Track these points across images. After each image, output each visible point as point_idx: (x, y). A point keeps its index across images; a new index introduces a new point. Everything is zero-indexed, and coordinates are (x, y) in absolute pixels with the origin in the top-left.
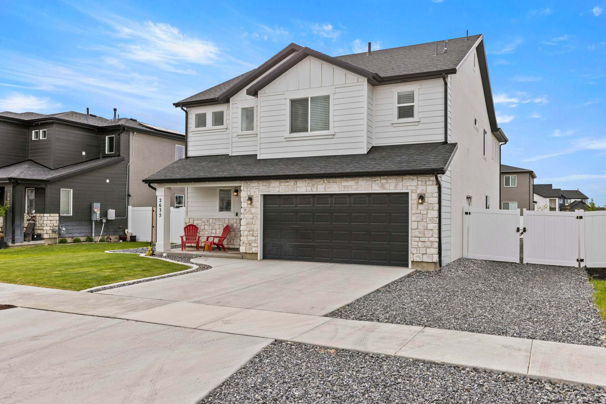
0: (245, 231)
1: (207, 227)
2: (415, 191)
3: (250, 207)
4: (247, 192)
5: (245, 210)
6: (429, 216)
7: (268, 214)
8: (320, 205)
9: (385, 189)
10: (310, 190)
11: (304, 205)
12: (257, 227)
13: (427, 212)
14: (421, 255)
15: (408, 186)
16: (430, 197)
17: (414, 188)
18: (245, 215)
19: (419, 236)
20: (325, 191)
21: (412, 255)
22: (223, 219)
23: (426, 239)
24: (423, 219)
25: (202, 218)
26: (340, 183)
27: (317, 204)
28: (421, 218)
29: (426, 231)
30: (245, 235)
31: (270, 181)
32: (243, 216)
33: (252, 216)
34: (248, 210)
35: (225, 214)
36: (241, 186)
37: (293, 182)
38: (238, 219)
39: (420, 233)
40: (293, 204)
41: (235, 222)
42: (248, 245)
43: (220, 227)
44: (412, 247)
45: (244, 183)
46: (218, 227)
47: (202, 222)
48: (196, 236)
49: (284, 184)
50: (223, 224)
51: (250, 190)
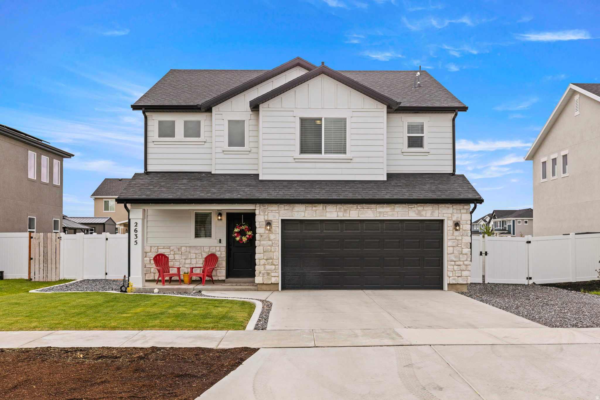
1: (177, 257)
2: (451, 219)
3: (268, 232)
4: (264, 217)
5: (261, 236)
6: (464, 241)
7: (287, 240)
9: (421, 216)
10: (342, 216)
11: (331, 231)
12: (278, 255)
13: (462, 238)
14: (457, 277)
15: (444, 213)
16: (465, 224)
17: (450, 215)
18: (262, 242)
19: (455, 260)
20: (358, 217)
21: (448, 278)
22: (201, 246)
23: (461, 263)
24: (458, 244)
25: (170, 246)
26: (375, 209)
27: (345, 230)
28: (457, 244)
29: (461, 255)
30: (261, 264)
31: (293, 205)
32: (259, 243)
33: (270, 242)
34: (265, 236)
35: (203, 241)
36: (255, 209)
37: (322, 207)
38: (223, 246)
39: (455, 257)
40: (318, 230)
41: (219, 250)
42: (266, 275)
43: (197, 256)
44: (448, 271)
45: (260, 206)
46: (193, 256)
47: (171, 251)
48: (168, 267)
49: (311, 209)
50: (201, 253)
51: (268, 214)
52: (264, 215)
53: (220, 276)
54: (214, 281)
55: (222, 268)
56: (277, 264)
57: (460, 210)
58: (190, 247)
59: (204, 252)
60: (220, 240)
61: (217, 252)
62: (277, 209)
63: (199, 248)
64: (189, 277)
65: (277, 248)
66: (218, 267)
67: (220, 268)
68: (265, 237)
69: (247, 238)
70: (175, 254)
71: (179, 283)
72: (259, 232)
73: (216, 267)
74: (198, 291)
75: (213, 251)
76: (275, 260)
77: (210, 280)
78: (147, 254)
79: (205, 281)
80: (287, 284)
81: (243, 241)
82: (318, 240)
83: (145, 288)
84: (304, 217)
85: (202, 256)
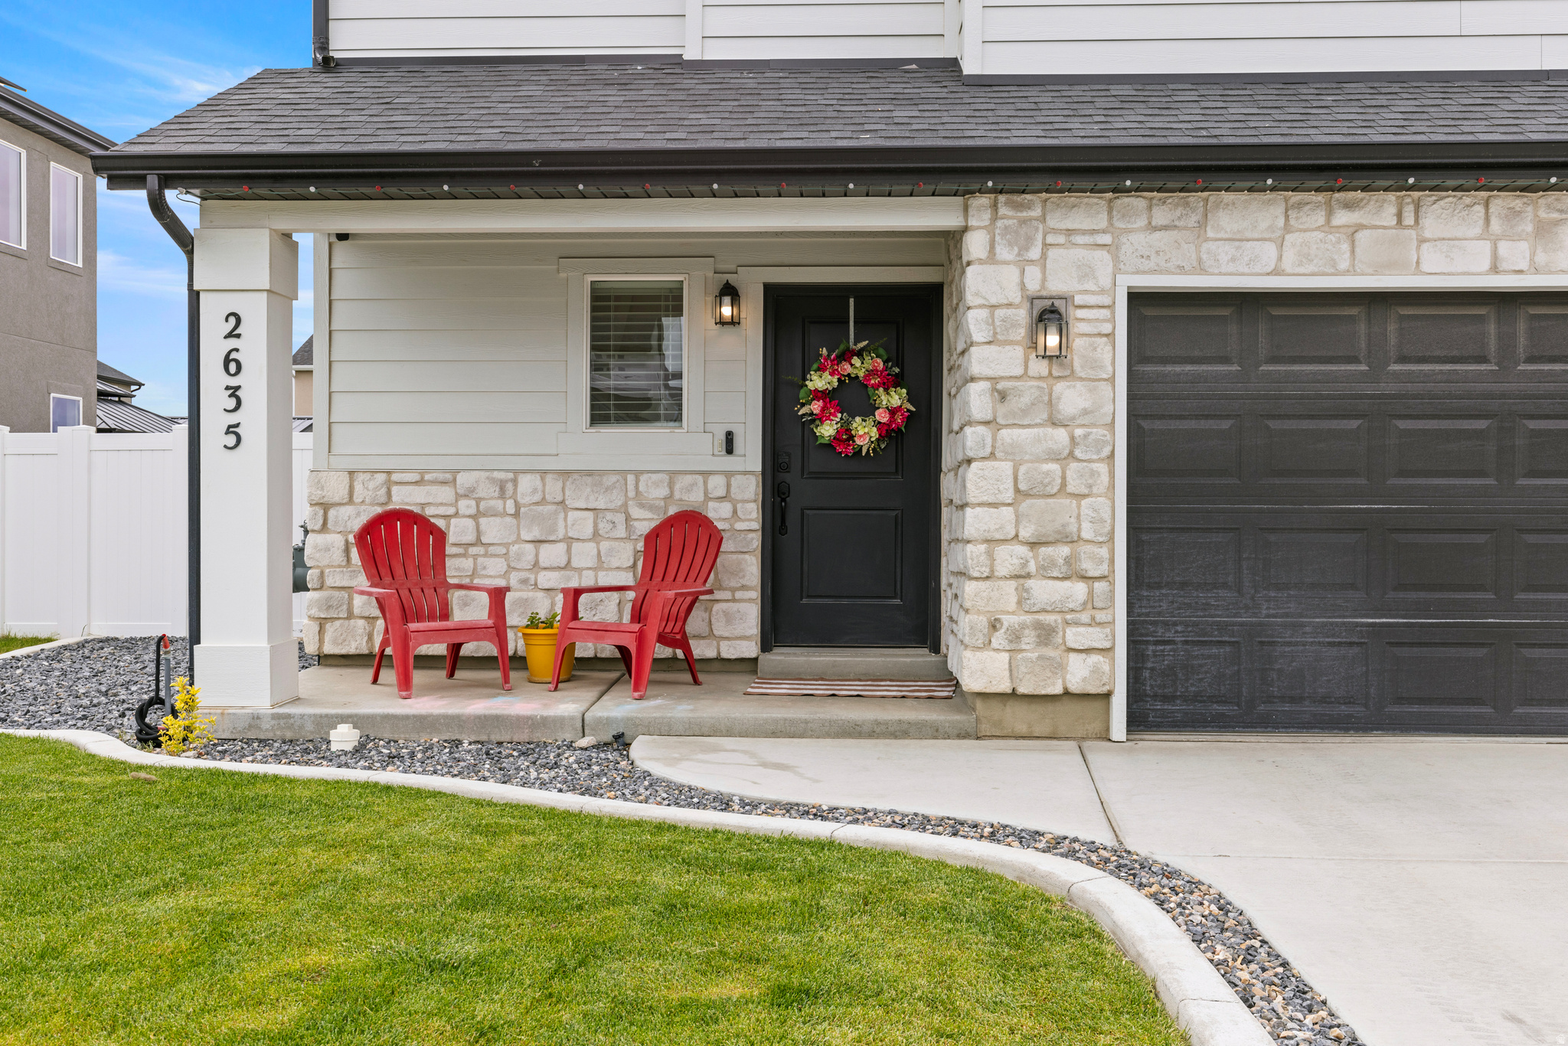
0: (1005, 541)
1: (494, 530)
3: (1045, 372)
5: (1003, 396)
7: (1167, 425)
8: (1565, 367)
11: (1438, 367)
12: (1106, 515)
18: (1004, 432)
22: (624, 472)
25: (455, 472)
27: (1531, 360)
30: (1002, 570)
31: (1206, 200)
32: (989, 441)
33: (1061, 435)
34: (1024, 395)
36: (965, 229)
37: (1393, 210)
38: (745, 473)
40: (1354, 360)
41: (721, 492)
42: (1029, 638)
43: (601, 525)
45: (995, 206)
46: (584, 525)
47: (458, 497)
48: (442, 586)
49: (1321, 221)
50: (624, 509)
51: (1044, 255)
52: (1022, 264)
53: (727, 638)
54: (697, 666)
55: (739, 595)
56: (1104, 569)
58: (565, 474)
59: (642, 506)
60: (729, 438)
61: (711, 504)
62: (1103, 224)
63: (613, 478)
64: (558, 645)
65: (1102, 468)
66: (721, 588)
67: (727, 595)
68: (1026, 400)
69: (879, 425)
70: (484, 515)
71: (497, 675)
72: (990, 373)
73: (708, 586)
74: (608, 737)
75: (691, 497)
76: (1089, 548)
77: (675, 658)
78: (332, 513)
79: (648, 664)
80: (1155, 696)
81: (859, 442)
82: (1354, 424)
83: (289, 716)
84: (1277, 272)
85: (628, 527)
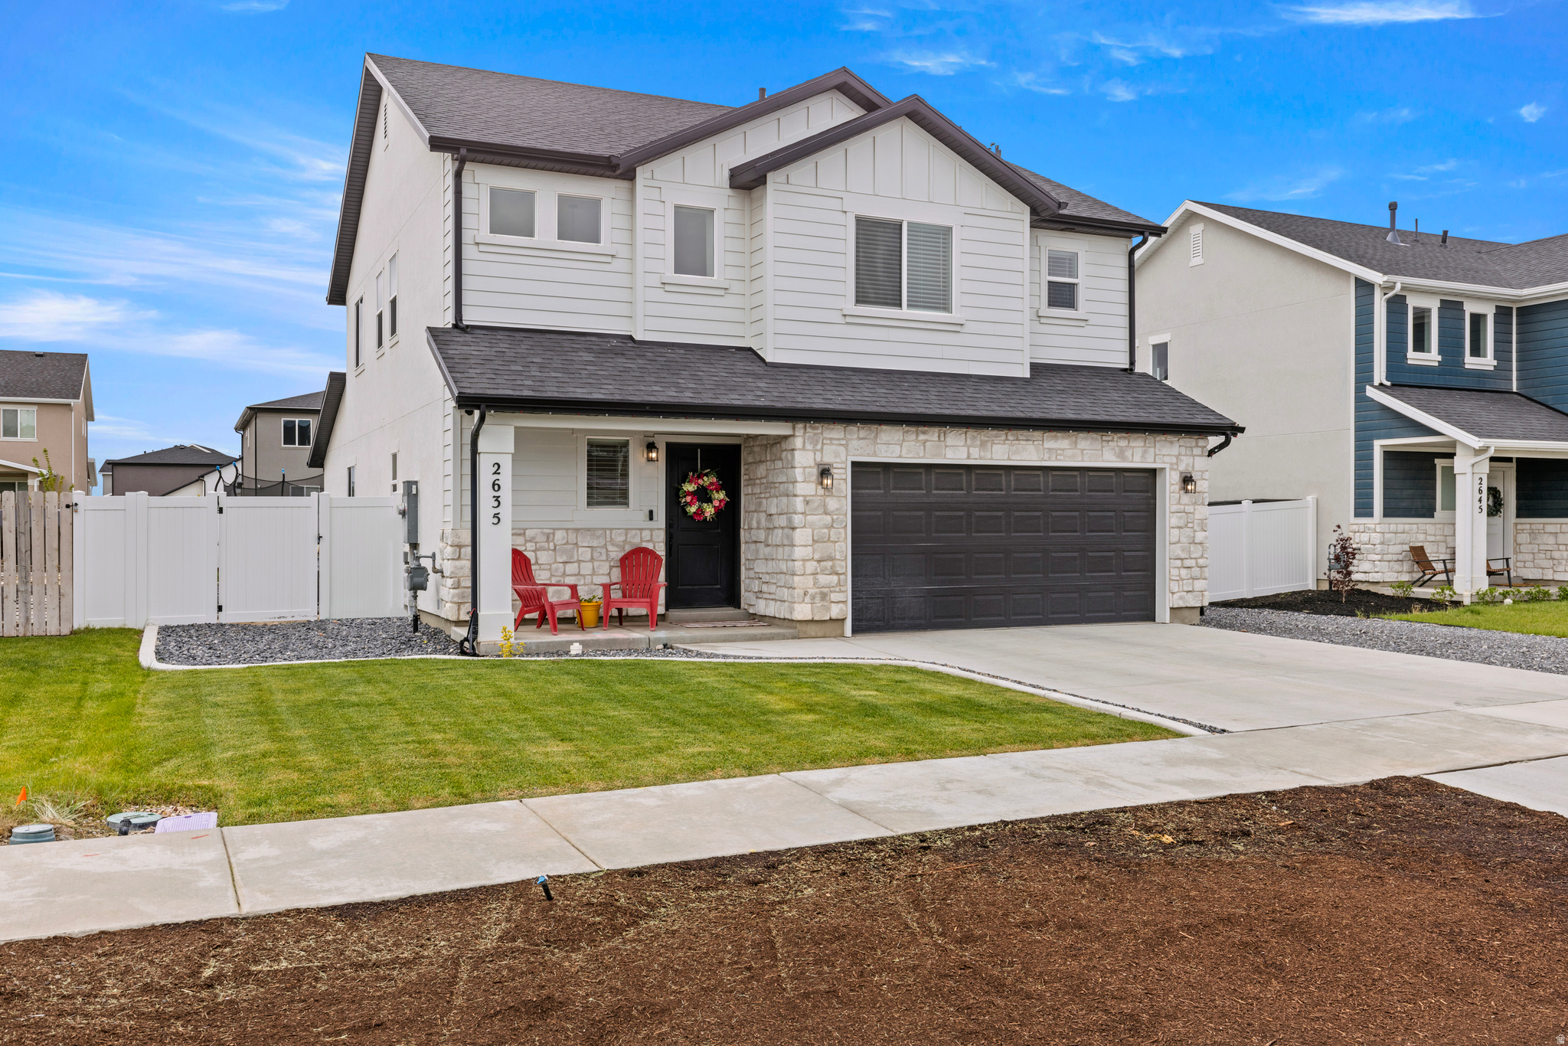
0: (809, 560)
1: (544, 557)
2: (1175, 467)
3: (823, 494)
4: (815, 454)
5: (807, 503)
6: (1197, 516)
8: (985, 492)
9: (1124, 459)
10: (977, 457)
11: (948, 492)
12: (844, 549)
13: (1195, 510)
14: (1185, 594)
15: (1163, 455)
16: (1200, 480)
17: (1174, 460)
18: (808, 517)
19: (1183, 556)
21: (1171, 595)
22: (605, 529)
23: (1192, 563)
24: (1188, 523)
25: (525, 529)
26: (1041, 443)
27: (976, 490)
28: (1186, 521)
29: (1192, 546)
30: (808, 572)
31: (877, 428)
32: (802, 521)
33: (829, 518)
34: (817, 502)
35: (607, 515)
36: (793, 436)
37: (937, 435)
38: (659, 529)
39: (1183, 550)
40: (921, 489)
41: (648, 538)
42: (818, 598)
43: (595, 554)
44: (1170, 579)
45: (805, 428)
46: (586, 554)
47: (525, 541)
48: (539, 585)
49: (915, 438)
50: (605, 547)
52: (815, 451)
56: (843, 571)
57: (1192, 448)
58: (577, 530)
59: (613, 545)
60: (651, 512)
61: (643, 544)
62: (842, 436)
63: (600, 532)
65: (842, 531)
68: (816, 504)
69: (714, 507)
70: (539, 550)
72: (804, 494)
74: (662, 646)
75: (636, 541)
76: (839, 562)
81: (706, 515)
82: (922, 513)
84: (900, 457)
85: (607, 555)
